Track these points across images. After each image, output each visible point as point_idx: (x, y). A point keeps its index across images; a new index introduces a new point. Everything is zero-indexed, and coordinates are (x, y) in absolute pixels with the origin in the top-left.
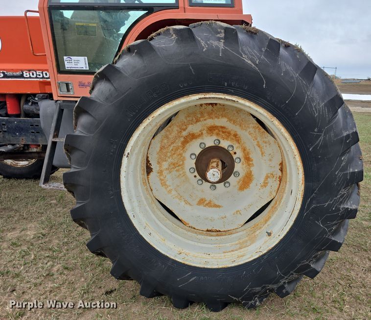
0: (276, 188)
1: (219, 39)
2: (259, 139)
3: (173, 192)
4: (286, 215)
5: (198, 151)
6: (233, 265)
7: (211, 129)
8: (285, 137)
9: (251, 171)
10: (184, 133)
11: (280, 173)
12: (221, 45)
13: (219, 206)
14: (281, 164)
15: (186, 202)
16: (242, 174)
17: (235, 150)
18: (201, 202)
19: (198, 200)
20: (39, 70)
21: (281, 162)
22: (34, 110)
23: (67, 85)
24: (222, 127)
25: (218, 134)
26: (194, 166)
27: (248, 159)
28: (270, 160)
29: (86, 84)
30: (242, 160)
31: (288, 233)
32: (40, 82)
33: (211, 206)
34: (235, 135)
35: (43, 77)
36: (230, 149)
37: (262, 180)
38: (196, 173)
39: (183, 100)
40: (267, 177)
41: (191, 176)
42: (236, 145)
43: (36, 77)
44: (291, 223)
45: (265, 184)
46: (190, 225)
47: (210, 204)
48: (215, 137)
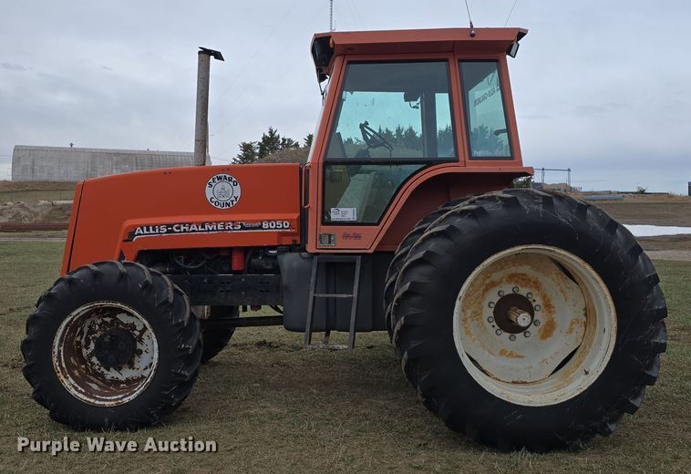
0: (582, 335)
1: (538, 204)
2: (562, 284)
3: (477, 341)
4: (601, 353)
5: (496, 299)
6: (555, 403)
7: (511, 277)
8: (595, 280)
9: (553, 320)
10: (488, 281)
11: (585, 319)
12: (541, 208)
13: (522, 357)
14: (585, 309)
15: (490, 352)
16: (543, 322)
17: (534, 298)
18: (503, 352)
19: (499, 351)
20: (279, 220)
21: (584, 307)
22: (264, 265)
23: (330, 236)
24: (523, 275)
25: (516, 282)
26: (492, 315)
27: (548, 306)
28: (574, 306)
29: (351, 235)
30: (542, 307)
31: (606, 368)
32: (279, 233)
33: (514, 357)
34: (536, 282)
35: (283, 228)
36: (529, 296)
37: (567, 327)
38: (494, 323)
39: (508, 251)
40: (572, 323)
41: (489, 326)
42: (535, 292)
43: (276, 228)
44: (608, 359)
45: (571, 331)
46: (495, 376)
47: (511, 355)
48: (513, 285)
